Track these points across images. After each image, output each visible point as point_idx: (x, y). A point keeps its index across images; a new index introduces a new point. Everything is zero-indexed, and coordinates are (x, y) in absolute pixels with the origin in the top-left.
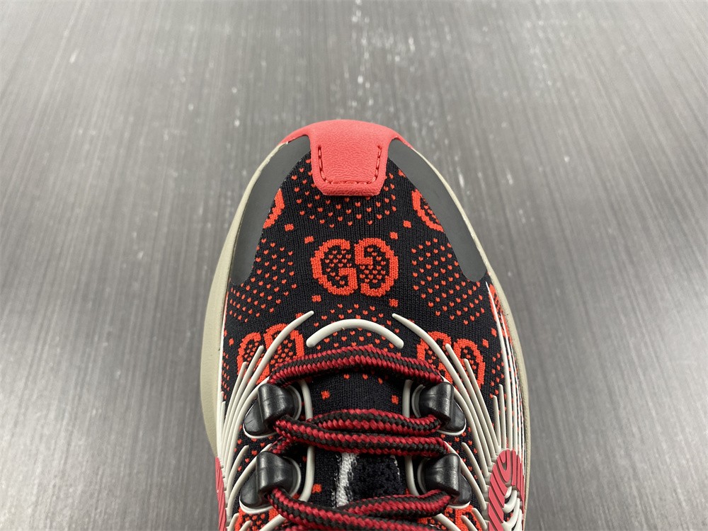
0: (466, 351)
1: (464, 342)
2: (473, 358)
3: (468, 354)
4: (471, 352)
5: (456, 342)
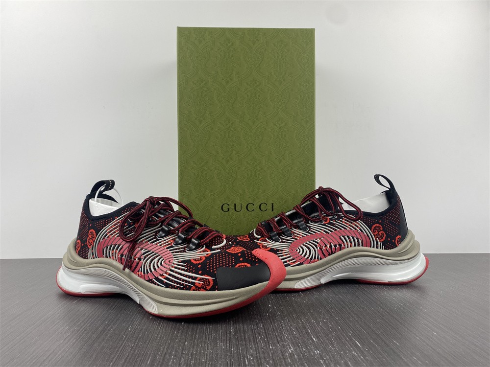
1: (204, 259)
2: (199, 260)
4: (201, 260)
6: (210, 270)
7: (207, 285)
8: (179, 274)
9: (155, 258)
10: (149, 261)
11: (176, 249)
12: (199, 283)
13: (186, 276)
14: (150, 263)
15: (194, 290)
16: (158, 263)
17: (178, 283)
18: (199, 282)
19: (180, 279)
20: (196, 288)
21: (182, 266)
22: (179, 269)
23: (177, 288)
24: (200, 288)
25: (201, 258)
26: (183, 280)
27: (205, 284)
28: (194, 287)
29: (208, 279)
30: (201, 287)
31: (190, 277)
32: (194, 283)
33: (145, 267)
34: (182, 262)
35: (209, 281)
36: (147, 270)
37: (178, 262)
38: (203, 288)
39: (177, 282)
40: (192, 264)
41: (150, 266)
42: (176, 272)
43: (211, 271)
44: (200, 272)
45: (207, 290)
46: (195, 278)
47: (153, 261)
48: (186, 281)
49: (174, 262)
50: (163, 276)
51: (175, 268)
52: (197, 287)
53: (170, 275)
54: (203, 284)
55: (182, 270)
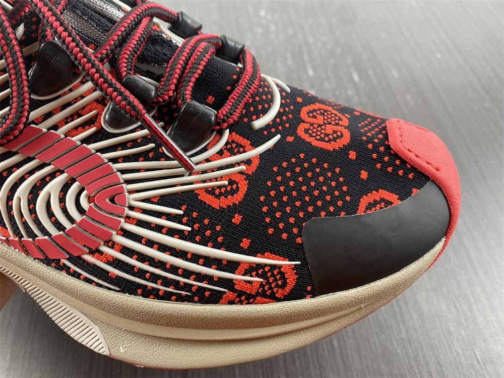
0: (234, 187)
1: (243, 187)
2: (226, 194)
3: (232, 189)
4: (233, 192)
5: (245, 179)
6: (278, 232)
7: (277, 286)
8: (163, 248)
9: (44, 182)
10: (23, 191)
11: (123, 145)
12: (250, 282)
13: (195, 258)
14: (32, 201)
15: (231, 303)
16: (62, 200)
17: (166, 282)
18: (248, 278)
19: (174, 269)
20: (239, 296)
21: (169, 217)
22: (159, 229)
23: (167, 297)
24: (254, 297)
25: (231, 182)
26: (187, 273)
27: (268, 283)
28: (230, 295)
29: (280, 267)
30: (257, 294)
31: (209, 261)
32: (231, 281)
33: (15, 212)
34: (163, 200)
35: (282, 275)
36: (25, 224)
37: (147, 200)
38: (264, 295)
39: (165, 278)
40: (205, 209)
41: (32, 211)
42: (150, 243)
43: (285, 236)
44: (245, 243)
45: (279, 300)
46: (232, 266)
47: (43, 194)
48: (200, 277)
49: (132, 199)
50: (101, 253)
51: (141, 223)
52: (240, 293)
53: (126, 250)
54: (262, 285)
55: (171, 232)
